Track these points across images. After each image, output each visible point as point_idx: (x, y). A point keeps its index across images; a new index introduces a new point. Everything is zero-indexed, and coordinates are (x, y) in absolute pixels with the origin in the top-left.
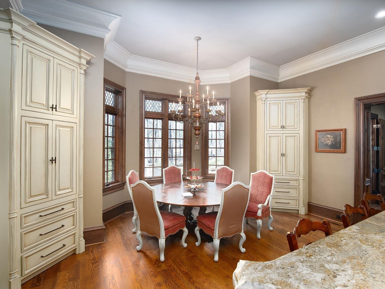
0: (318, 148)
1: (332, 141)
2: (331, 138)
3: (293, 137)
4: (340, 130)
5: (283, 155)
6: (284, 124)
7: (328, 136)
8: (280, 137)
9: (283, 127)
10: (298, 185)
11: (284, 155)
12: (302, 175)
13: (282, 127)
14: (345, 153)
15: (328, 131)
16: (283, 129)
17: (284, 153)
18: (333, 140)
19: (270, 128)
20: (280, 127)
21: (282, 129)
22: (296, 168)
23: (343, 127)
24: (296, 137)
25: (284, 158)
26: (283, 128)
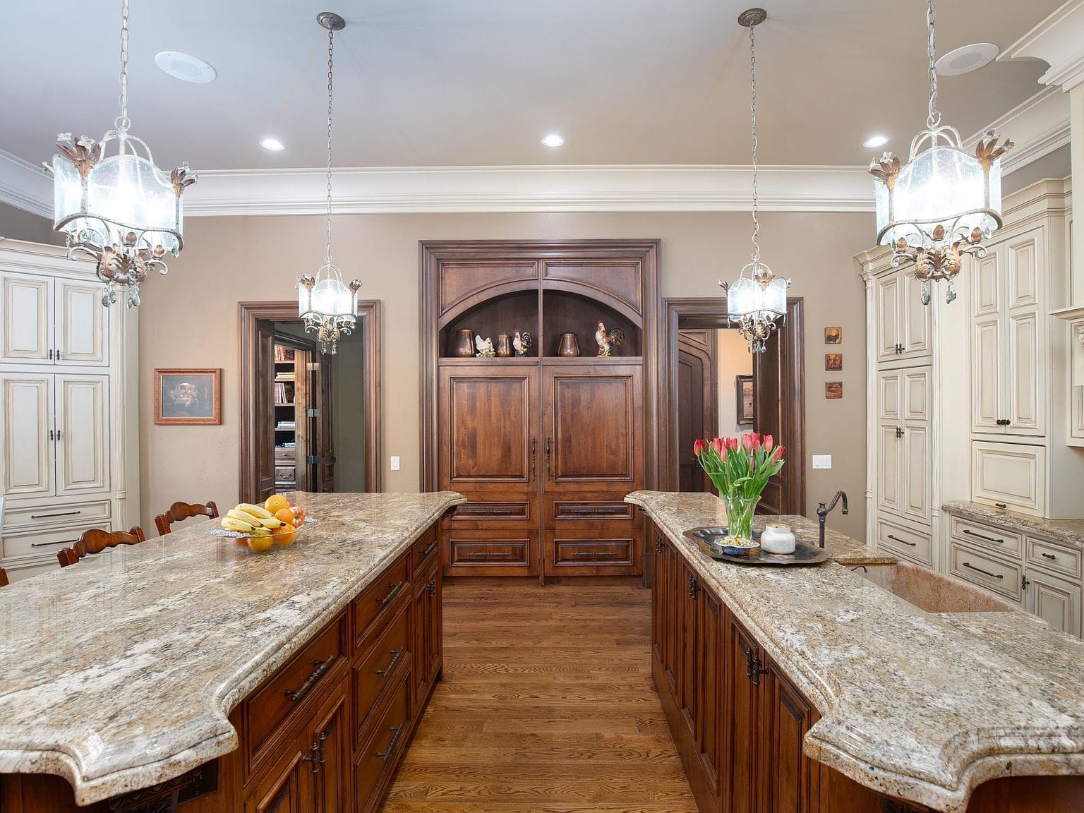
0: (161, 414)
1: (192, 396)
2: (190, 389)
3: (91, 386)
4: (210, 372)
5: (55, 436)
6: (59, 347)
7: (184, 384)
8: (44, 385)
9: (55, 355)
10: (107, 514)
11: (59, 436)
12: (119, 487)
13: (51, 355)
14: (221, 424)
15: (183, 372)
16: (57, 362)
17: (59, 432)
18: (195, 395)
19: (9, 354)
20: (44, 353)
21: (52, 362)
22: (100, 472)
23: (217, 366)
24: (99, 385)
25: (60, 444)
26: (56, 357)
